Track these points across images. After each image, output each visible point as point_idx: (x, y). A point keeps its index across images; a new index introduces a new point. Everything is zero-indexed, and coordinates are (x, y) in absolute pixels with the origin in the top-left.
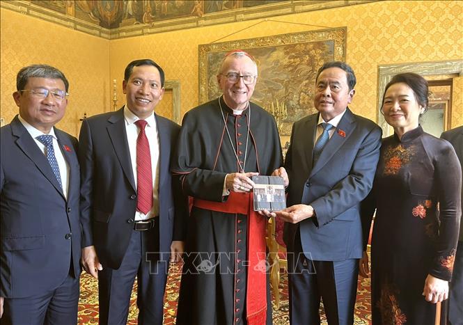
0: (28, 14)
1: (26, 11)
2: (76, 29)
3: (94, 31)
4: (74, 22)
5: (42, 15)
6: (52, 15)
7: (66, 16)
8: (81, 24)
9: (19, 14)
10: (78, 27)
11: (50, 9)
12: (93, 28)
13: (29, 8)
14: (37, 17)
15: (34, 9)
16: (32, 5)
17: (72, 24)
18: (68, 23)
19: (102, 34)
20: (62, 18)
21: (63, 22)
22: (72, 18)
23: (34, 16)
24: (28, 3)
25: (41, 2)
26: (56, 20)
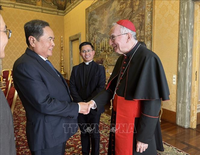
0: (14, 7)
1: (13, 6)
2: (42, 12)
3: (54, 13)
4: (41, 9)
5: (22, 7)
6: (28, 7)
7: (37, 7)
8: (46, 10)
9: (9, 8)
10: (44, 11)
11: (27, 4)
12: (53, 11)
13: (15, 5)
14: (19, 8)
15: (17, 5)
16: (16, 3)
17: (40, 10)
18: (38, 10)
19: (59, 14)
20: (34, 8)
21: (35, 9)
22: (40, 7)
23: (18, 8)
24: (14, 2)
25: (21, 1)
26: (31, 9)
